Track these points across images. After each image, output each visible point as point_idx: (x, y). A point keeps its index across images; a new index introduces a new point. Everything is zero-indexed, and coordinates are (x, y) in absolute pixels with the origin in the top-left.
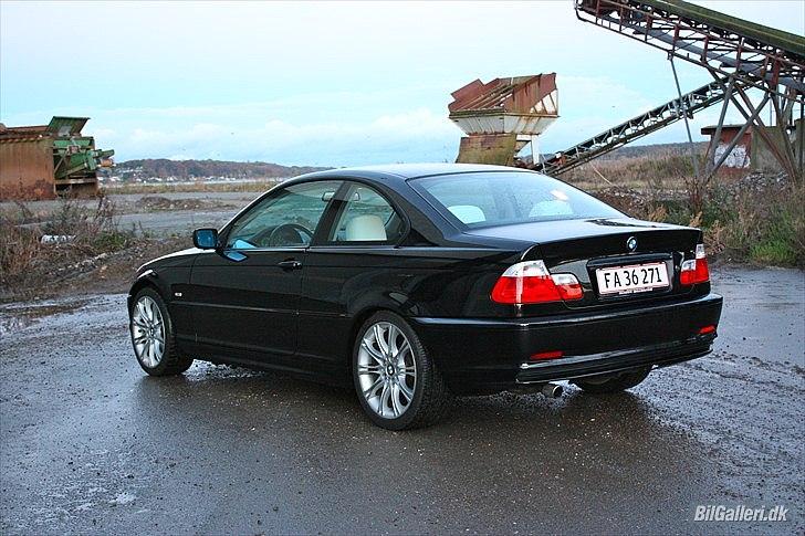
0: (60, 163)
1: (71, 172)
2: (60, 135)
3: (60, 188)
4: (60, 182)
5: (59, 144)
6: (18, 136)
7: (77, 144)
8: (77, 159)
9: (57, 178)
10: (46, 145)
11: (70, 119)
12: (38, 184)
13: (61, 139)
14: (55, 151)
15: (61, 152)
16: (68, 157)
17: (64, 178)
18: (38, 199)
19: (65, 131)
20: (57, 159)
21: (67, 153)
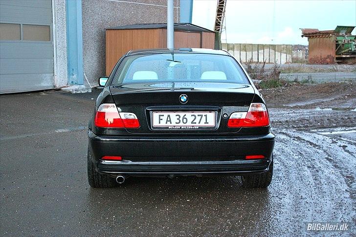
0: (338, 47)
1: (343, 51)
2: (341, 34)
3: (337, 59)
4: (337, 56)
5: (339, 38)
6: (321, 35)
7: (347, 38)
8: (347, 46)
9: (336, 54)
10: (333, 38)
11: (346, 27)
12: (328, 57)
13: (341, 36)
14: (337, 42)
15: (340, 42)
16: (343, 44)
17: (340, 54)
18: (327, 64)
19: (343, 33)
20: (337, 45)
21: (343, 43)
